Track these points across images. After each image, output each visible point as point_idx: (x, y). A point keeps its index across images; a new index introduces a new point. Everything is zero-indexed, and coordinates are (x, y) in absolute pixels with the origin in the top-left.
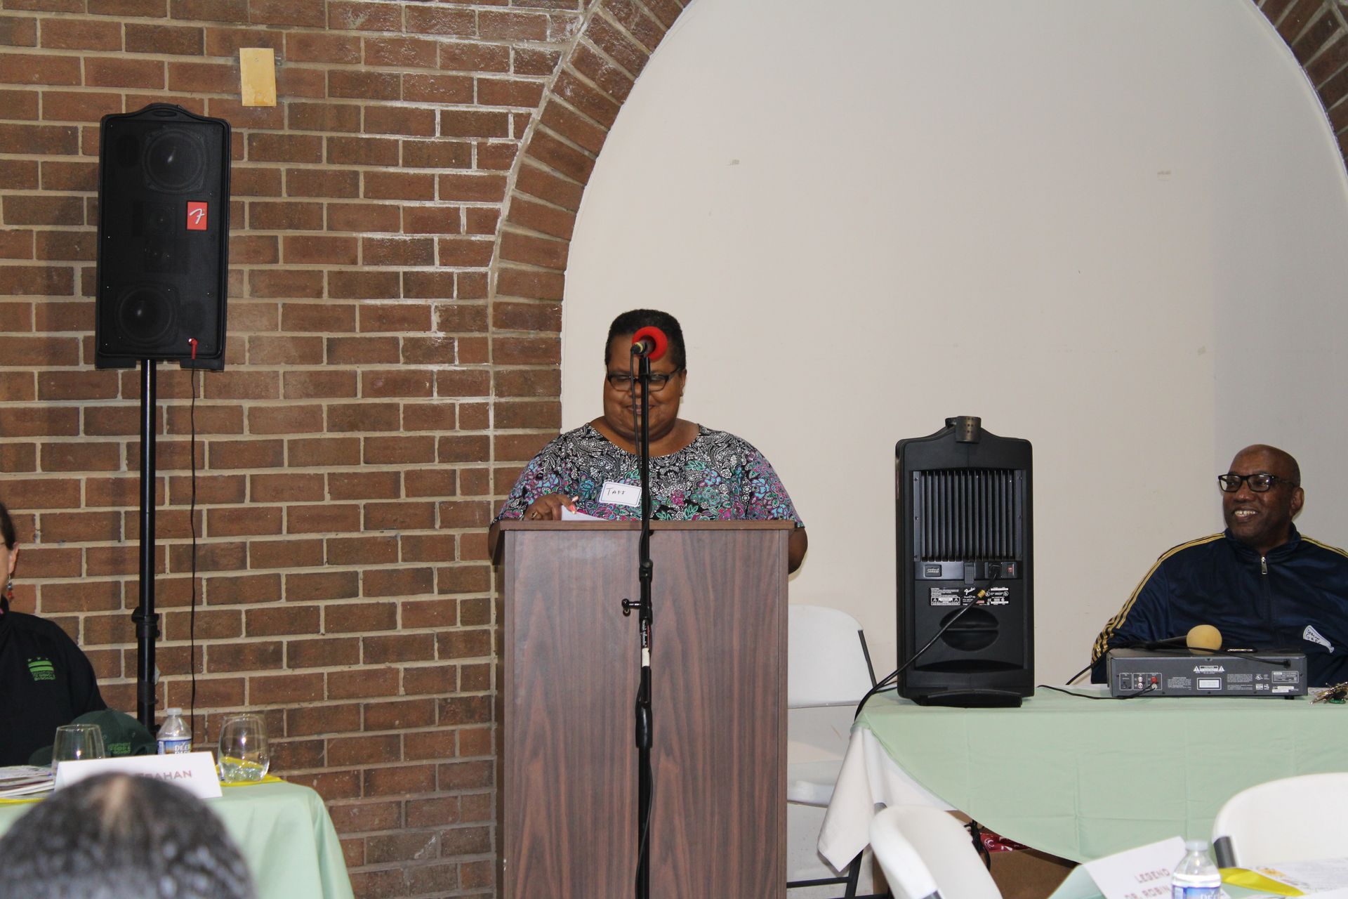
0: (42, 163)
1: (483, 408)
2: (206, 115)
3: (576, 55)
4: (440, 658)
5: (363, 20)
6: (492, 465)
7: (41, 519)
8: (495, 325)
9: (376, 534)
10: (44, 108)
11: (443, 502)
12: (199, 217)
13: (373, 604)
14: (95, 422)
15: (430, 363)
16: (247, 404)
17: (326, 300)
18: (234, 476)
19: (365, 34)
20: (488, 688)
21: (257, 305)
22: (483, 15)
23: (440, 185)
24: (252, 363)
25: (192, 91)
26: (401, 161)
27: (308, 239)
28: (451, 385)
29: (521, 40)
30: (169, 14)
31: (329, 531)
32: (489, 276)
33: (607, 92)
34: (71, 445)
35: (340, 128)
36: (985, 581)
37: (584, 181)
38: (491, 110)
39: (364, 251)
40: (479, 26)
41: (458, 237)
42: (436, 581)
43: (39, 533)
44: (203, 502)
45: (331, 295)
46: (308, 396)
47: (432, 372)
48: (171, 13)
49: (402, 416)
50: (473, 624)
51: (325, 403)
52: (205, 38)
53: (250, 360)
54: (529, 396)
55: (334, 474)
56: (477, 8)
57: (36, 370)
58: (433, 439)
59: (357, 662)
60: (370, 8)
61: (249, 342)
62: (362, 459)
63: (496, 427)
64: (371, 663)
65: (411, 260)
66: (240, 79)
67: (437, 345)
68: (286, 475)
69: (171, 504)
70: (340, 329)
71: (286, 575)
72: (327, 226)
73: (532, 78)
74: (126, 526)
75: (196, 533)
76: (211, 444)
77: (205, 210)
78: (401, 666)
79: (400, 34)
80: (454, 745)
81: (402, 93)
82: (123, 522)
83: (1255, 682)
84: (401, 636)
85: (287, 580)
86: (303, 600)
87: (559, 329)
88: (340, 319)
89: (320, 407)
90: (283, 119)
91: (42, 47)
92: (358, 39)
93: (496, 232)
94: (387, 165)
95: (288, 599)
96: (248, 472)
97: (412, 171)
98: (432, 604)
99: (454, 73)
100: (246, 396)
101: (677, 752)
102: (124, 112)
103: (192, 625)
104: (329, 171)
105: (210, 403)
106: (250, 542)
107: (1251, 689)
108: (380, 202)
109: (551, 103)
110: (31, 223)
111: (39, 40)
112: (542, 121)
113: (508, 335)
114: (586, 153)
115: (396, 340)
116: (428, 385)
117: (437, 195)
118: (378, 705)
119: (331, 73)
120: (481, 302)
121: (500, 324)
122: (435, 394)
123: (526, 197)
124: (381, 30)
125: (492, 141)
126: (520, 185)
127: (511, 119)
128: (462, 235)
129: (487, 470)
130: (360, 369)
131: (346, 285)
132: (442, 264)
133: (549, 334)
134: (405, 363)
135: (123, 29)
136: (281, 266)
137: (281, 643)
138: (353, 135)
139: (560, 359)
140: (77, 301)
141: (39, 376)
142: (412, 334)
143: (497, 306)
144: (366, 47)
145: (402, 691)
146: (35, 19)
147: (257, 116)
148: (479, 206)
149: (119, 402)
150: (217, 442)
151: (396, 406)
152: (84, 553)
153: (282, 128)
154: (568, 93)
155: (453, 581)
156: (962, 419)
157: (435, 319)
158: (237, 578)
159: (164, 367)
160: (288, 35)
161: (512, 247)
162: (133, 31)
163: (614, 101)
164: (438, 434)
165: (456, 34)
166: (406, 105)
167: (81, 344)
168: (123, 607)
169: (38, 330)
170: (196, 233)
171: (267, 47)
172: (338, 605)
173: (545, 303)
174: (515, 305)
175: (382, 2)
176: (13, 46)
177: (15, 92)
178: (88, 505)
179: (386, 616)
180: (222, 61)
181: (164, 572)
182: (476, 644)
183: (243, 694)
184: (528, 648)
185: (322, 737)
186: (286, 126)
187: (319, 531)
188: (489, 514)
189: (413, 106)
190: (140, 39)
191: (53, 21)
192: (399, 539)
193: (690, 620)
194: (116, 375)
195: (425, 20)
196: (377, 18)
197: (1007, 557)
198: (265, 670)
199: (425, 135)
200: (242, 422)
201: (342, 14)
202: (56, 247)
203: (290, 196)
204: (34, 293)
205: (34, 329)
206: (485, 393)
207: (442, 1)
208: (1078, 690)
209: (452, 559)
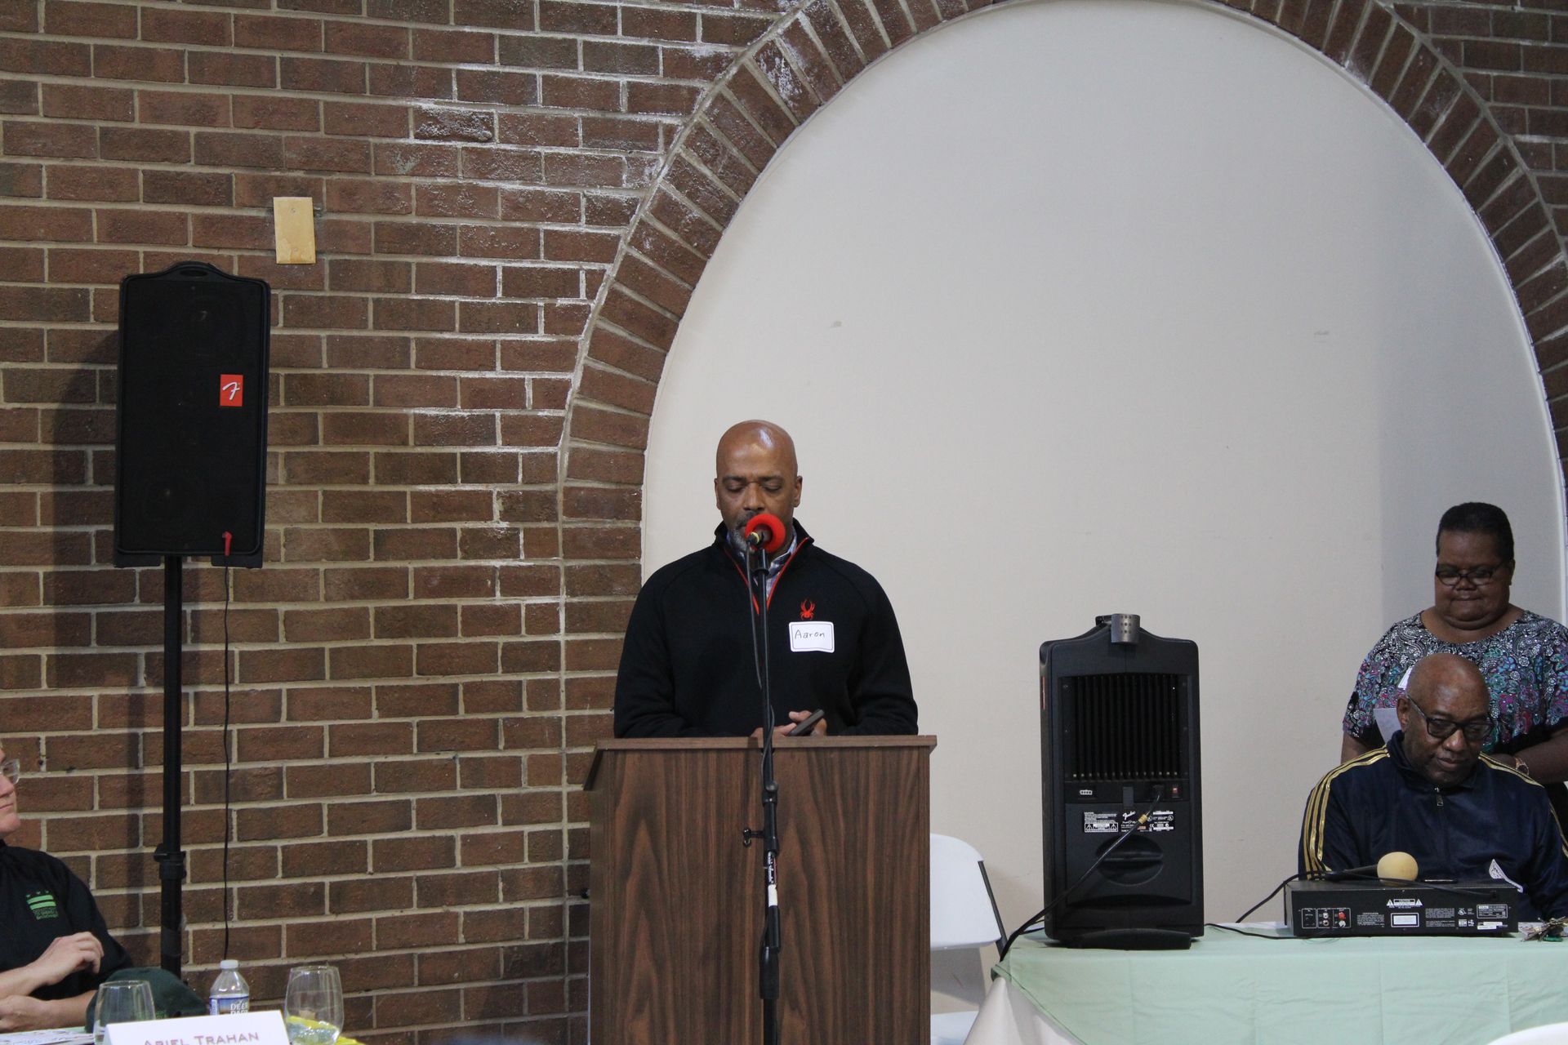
0: (49, 331)
1: (552, 609)
2: (236, 273)
3: (656, 202)
4: (506, 900)
5: (413, 164)
6: (563, 675)
7: (46, 743)
8: (565, 513)
9: (432, 757)
10: (50, 268)
11: (507, 719)
12: (234, 391)
13: (428, 838)
14: (109, 630)
15: (493, 558)
16: (283, 608)
17: (372, 487)
18: (268, 690)
19: (416, 180)
20: (560, 933)
21: (293, 493)
22: (550, 158)
23: (502, 353)
24: (288, 561)
25: (219, 248)
26: (457, 326)
27: (352, 416)
28: (515, 582)
29: (594, 186)
30: (193, 159)
31: (378, 754)
32: (559, 457)
33: (691, 244)
34: (83, 656)
35: (389, 287)
36: (1145, 802)
37: (667, 349)
38: (561, 266)
39: (415, 429)
40: (546, 170)
41: (523, 413)
42: (500, 810)
43: (44, 759)
44: (235, 722)
45: (379, 481)
46: (353, 597)
47: (495, 568)
48: (196, 157)
49: (460, 619)
50: (542, 860)
51: (372, 605)
52: (234, 186)
53: (286, 555)
54: (606, 595)
55: (383, 687)
56: (544, 150)
57: (41, 571)
58: (496, 644)
59: (410, 906)
60: (421, 151)
61: (285, 535)
62: (414, 669)
63: (568, 631)
64: (425, 907)
65: (470, 439)
66: (274, 233)
67: (500, 536)
68: (328, 688)
69: (196, 724)
70: (387, 520)
71: (329, 805)
72: (374, 401)
73: (606, 229)
74: (144, 750)
75: (228, 761)
76: (241, 653)
77: (241, 382)
78: (461, 910)
79: (456, 180)
80: (522, 1000)
81: (458, 247)
82: (141, 746)
83: (1457, 917)
84: (459, 874)
85: (329, 810)
86: (348, 834)
87: (639, 518)
88: (388, 508)
89: (366, 609)
90: (323, 279)
91: (48, 198)
92: (408, 186)
93: (567, 407)
94: (441, 331)
95: (330, 834)
96: (285, 687)
97: (470, 337)
98: (495, 837)
99: (518, 224)
100: (281, 598)
101: (804, 1007)
102: (141, 271)
103: (225, 866)
104: (376, 337)
105: (240, 606)
106: (288, 768)
107: (1453, 925)
108: (434, 373)
109: (627, 257)
110: (34, 401)
111: (45, 190)
112: (618, 279)
113: (581, 525)
114: (668, 315)
115: (454, 531)
116: (489, 583)
117: (498, 364)
118: (434, 954)
119: (377, 224)
120: (549, 487)
121: (571, 512)
122: (498, 593)
123: (600, 366)
124: (435, 176)
125: (561, 302)
126: (593, 352)
127: (582, 276)
128: (529, 411)
129: (557, 681)
130: (412, 565)
131: (396, 469)
132: (506, 443)
133: (629, 524)
134: (464, 558)
135: (141, 176)
136: (320, 448)
137: (322, 885)
138: (403, 296)
139: (640, 552)
140: (88, 490)
141: (45, 578)
142: (471, 525)
143: (568, 491)
144: (417, 195)
145: (462, 938)
146: (41, 166)
147: (297, 273)
148: (546, 377)
149: (137, 607)
150: (249, 652)
151: (454, 607)
152: (96, 782)
153: (322, 290)
154: (648, 246)
156: (1118, 617)
157: (497, 507)
158: (272, 809)
159: (189, 565)
160: (327, 181)
161: (585, 424)
162: (152, 179)
163: (699, 255)
164: (502, 640)
165: (519, 179)
166: (463, 261)
167: (93, 540)
168: (141, 844)
169: (44, 524)
170: (231, 410)
171: (305, 196)
172: (388, 840)
173: (622, 487)
174: (592, 490)
175: (436, 143)
176: (15, 196)
177: (17, 250)
178: (100, 726)
179: (443, 853)
180: (253, 213)
181: (188, 803)
182: (544, 883)
183: (280, 945)
184: (631, 886)
185: (370, 994)
186: (327, 287)
187: (366, 754)
188: (561, 732)
189: (471, 262)
190: (159, 188)
191: (61, 168)
192: (457, 762)
193: (818, 852)
194: (133, 573)
195: (484, 164)
196: (430, 162)
197: (1172, 776)
198: (305, 916)
199: (484, 296)
200: (278, 628)
201: (389, 157)
202: (65, 428)
203: (331, 367)
204: (39, 481)
205: (39, 523)
206: (555, 591)
207: (502, 141)
208: (1252, 929)
209: (518, 784)
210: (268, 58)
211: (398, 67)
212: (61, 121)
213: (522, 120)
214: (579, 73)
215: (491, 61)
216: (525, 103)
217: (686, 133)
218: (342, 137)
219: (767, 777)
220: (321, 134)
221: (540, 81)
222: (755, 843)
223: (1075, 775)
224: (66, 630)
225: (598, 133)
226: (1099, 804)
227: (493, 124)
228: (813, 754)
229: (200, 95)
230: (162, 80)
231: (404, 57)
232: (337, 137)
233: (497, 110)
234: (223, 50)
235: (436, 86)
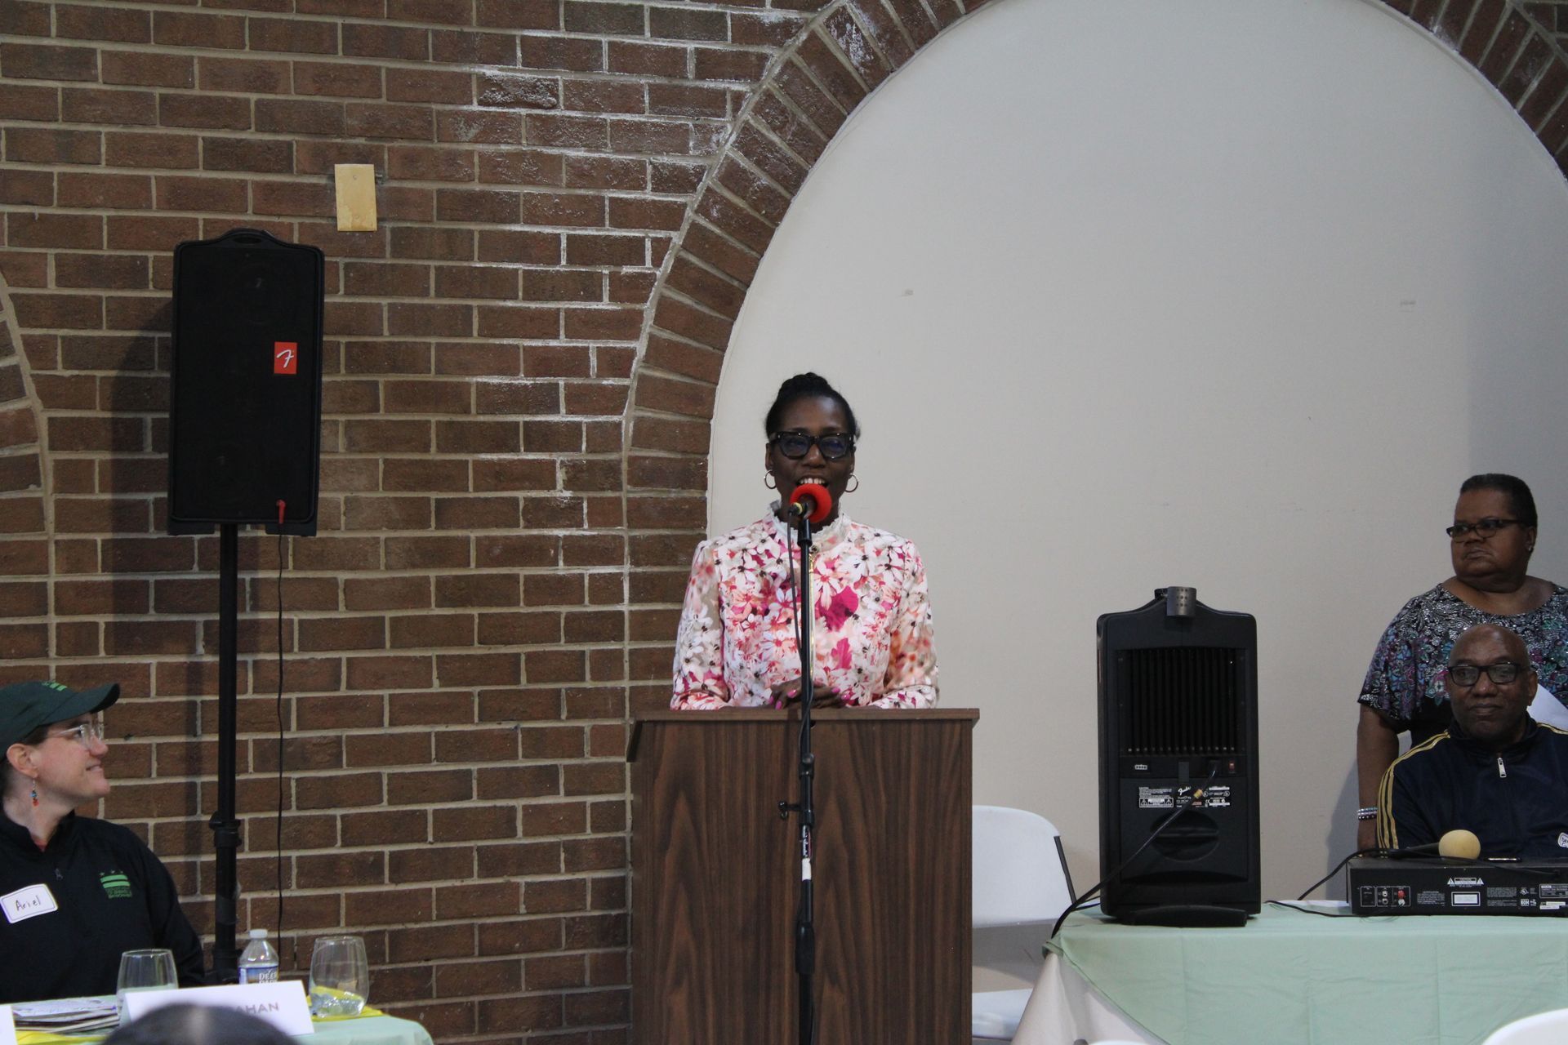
0: (107, 298)
1: (616, 579)
2: (296, 241)
3: (723, 169)
4: (568, 871)
5: (477, 131)
6: (627, 646)
8: (629, 483)
9: (494, 726)
10: (109, 235)
11: (571, 689)
12: (288, 359)
13: (490, 808)
14: (168, 597)
15: (556, 528)
16: (342, 576)
17: (434, 455)
18: (327, 659)
19: (479, 147)
20: (623, 905)
21: (353, 461)
22: (616, 125)
23: (566, 321)
24: (348, 529)
25: (279, 216)
26: (520, 294)
27: (413, 384)
28: (579, 552)
29: (660, 153)
30: (253, 125)
31: (436, 723)
32: (623, 426)
33: (760, 213)
34: (140, 624)
35: (452, 255)
36: (1201, 777)
37: (734, 316)
38: (626, 234)
39: (478, 397)
40: (612, 137)
41: (587, 382)
42: (562, 781)
44: (292, 690)
45: (440, 449)
46: (414, 566)
47: (557, 538)
48: (256, 125)
49: (522, 589)
50: (604, 831)
51: (433, 574)
52: (295, 153)
53: (346, 525)
54: (670, 565)
55: (444, 656)
56: (609, 117)
57: (99, 538)
58: (558, 615)
59: (471, 875)
60: (484, 117)
61: (345, 503)
62: (476, 638)
63: (632, 601)
64: (487, 877)
65: (533, 407)
66: (335, 200)
67: (563, 506)
68: (388, 657)
69: (254, 692)
70: (450, 489)
71: (389, 774)
72: (436, 369)
73: (672, 196)
74: (202, 718)
75: (284, 726)
76: (301, 622)
77: (295, 351)
78: (522, 880)
79: (520, 147)
80: (583, 973)
81: (521, 215)
82: (199, 714)
83: (1519, 897)
84: (521, 845)
85: (389, 779)
86: (408, 803)
87: (704, 487)
88: (451, 476)
89: (427, 578)
90: (384, 246)
91: (107, 165)
92: (471, 153)
93: (632, 375)
94: (505, 299)
95: (390, 803)
96: (344, 655)
97: (533, 305)
98: (557, 808)
99: (582, 192)
100: (342, 567)
101: (843, 980)
102: (201, 238)
103: (278, 834)
104: (437, 305)
105: (301, 575)
106: (347, 736)
107: (1515, 905)
108: (497, 341)
109: (694, 226)
110: (92, 369)
111: (104, 157)
112: (684, 247)
113: (645, 495)
114: (736, 283)
115: (516, 500)
116: (552, 552)
117: (562, 332)
118: (495, 924)
119: (440, 192)
120: (613, 456)
121: (637, 481)
122: (561, 563)
123: (666, 335)
124: (498, 143)
125: (627, 270)
126: (659, 320)
127: (648, 244)
128: (592, 380)
129: (621, 651)
130: (473, 534)
131: (458, 437)
132: (570, 412)
133: (695, 494)
134: (526, 527)
135: (201, 143)
136: (382, 416)
137: (382, 854)
138: (465, 264)
139: (706, 522)
140: (146, 457)
141: (103, 545)
142: (534, 494)
143: (632, 461)
144: (480, 162)
145: (523, 909)
146: (100, 133)
147: (357, 241)
148: (611, 345)
149: (196, 575)
150: (309, 620)
151: (514, 578)
152: (154, 749)
153: (384, 257)
154: (715, 214)
155: (582, 781)
156: (1175, 590)
157: (560, 476)
158: (331, 778)
159: (247, 533)
160: (389, 149)
161: (649, 393)
162: (212, 146)
163: (767, 223)
164: (564, 609)
165: (584, 146)
166: (527, 228)
167: (151, 507)
168: (199, 812)
169: (102, 491)
170: (285, 378)
171: (367, 163)
172: (449, 809)
173: (688, 457)
174: (653, 458)
175: (499, 110)
176: (73, 163)
177: (76, 217)
178: (158, 694)
179: (504, 822)
180: (314, 180)
181: (246, 771)
182: (608, 854)
183: (339, 914)
184: (670, 858)
185: (430, 963)
186: (388, 254)
187: (426, 723)
188: (624, 703)
189: (535, 229)
190: (220, 155)
191: (120, 135)
192: (519, 732)
193: (858, 825)
194: (192, 541)
195: (548, 131)
196: (493, 129)
197: (1228, 751)
198: (364, 885)
199: (548, 264)
200: (338, 596)
201: (453, 124)
202: (123, 395)
203: (392, 334)
204: (98, 448)
205: (97, 489)
206: (619, 561)
207: (568, 108)
208: (1312, 906)
209: (581, 755)
210: (330, 24)
211: (462, 33)
212: (120, 88)
213: (586, 87)
214: (646, 40)
215: (557, 28)
216: (591, 70)
217: (751, 100)
218: (405, 104)
219: (804, 751)
220: (383, 100)
221: (605, 48)
222: (792, 816)
223: (1130, 750)
224: (125, 597)
225: (664, 99)
226: (1154, 780)
227: (557, 90)
228: (854, 726)
229: (261, 61)
230: (221, 46)
231: (468, 22)
232: (399, 104)
233: (562, 77)
234: (285, 16)
235: (500, 53)
